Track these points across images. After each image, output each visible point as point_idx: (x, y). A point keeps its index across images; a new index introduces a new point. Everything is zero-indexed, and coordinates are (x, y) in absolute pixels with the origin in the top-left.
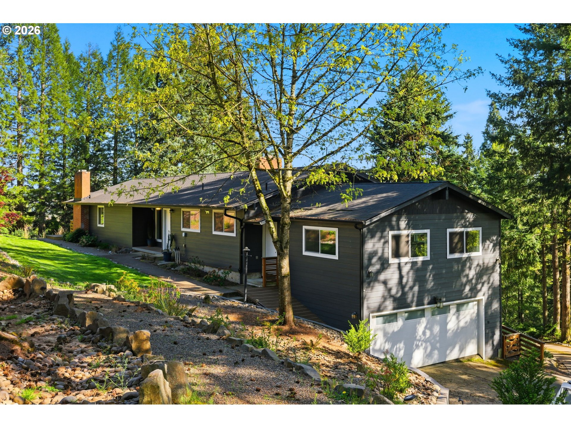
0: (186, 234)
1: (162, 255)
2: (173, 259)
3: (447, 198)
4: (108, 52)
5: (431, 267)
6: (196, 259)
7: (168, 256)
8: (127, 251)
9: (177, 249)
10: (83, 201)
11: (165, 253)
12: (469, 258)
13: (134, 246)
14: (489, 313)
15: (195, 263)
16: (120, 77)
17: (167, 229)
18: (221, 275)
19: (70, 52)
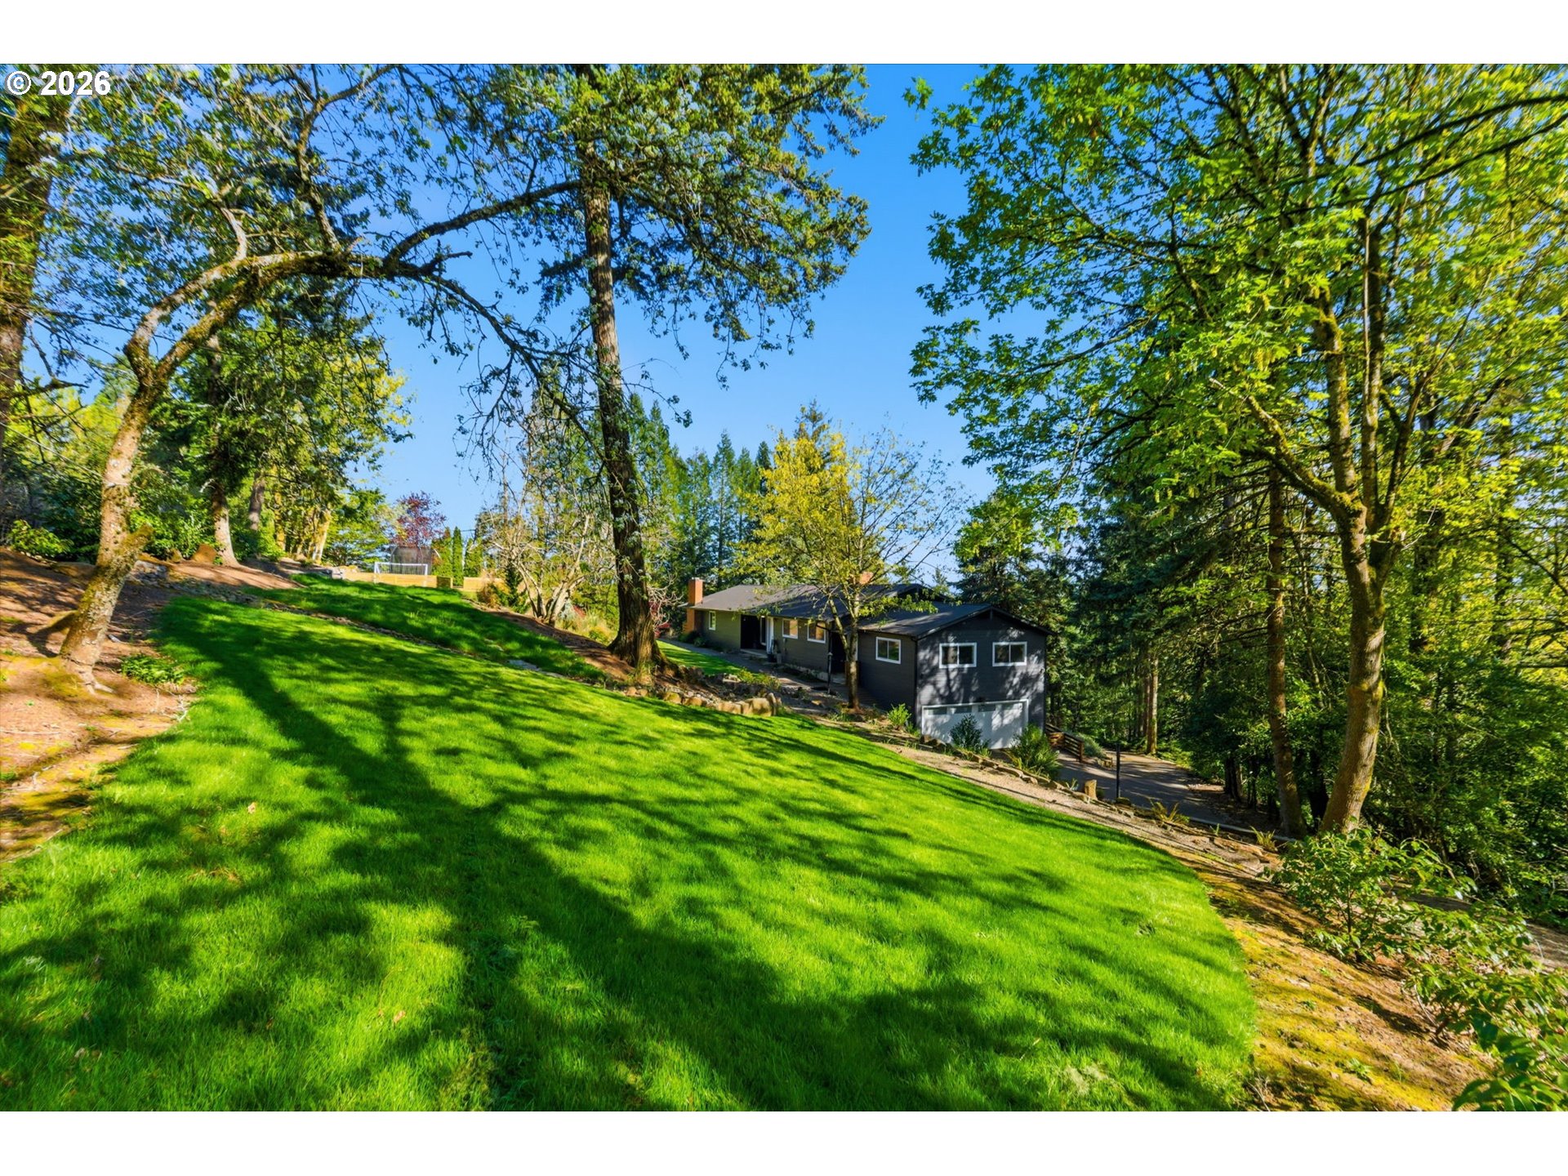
0: (787, 639)
1: (767, 657)
2: (775, 661)
3: (991, 618)
5: (976, 673)
6: (794, 660)
7: (772, 658)
8: (736, 653)
9: (779, 652)
10: (696, 606)
11: (769, 655)
12: (1014, 668)
13: (742, 648)
14: (1033, 713)
15: (793, 664)
17: (771, 635)
18: (813, 674)
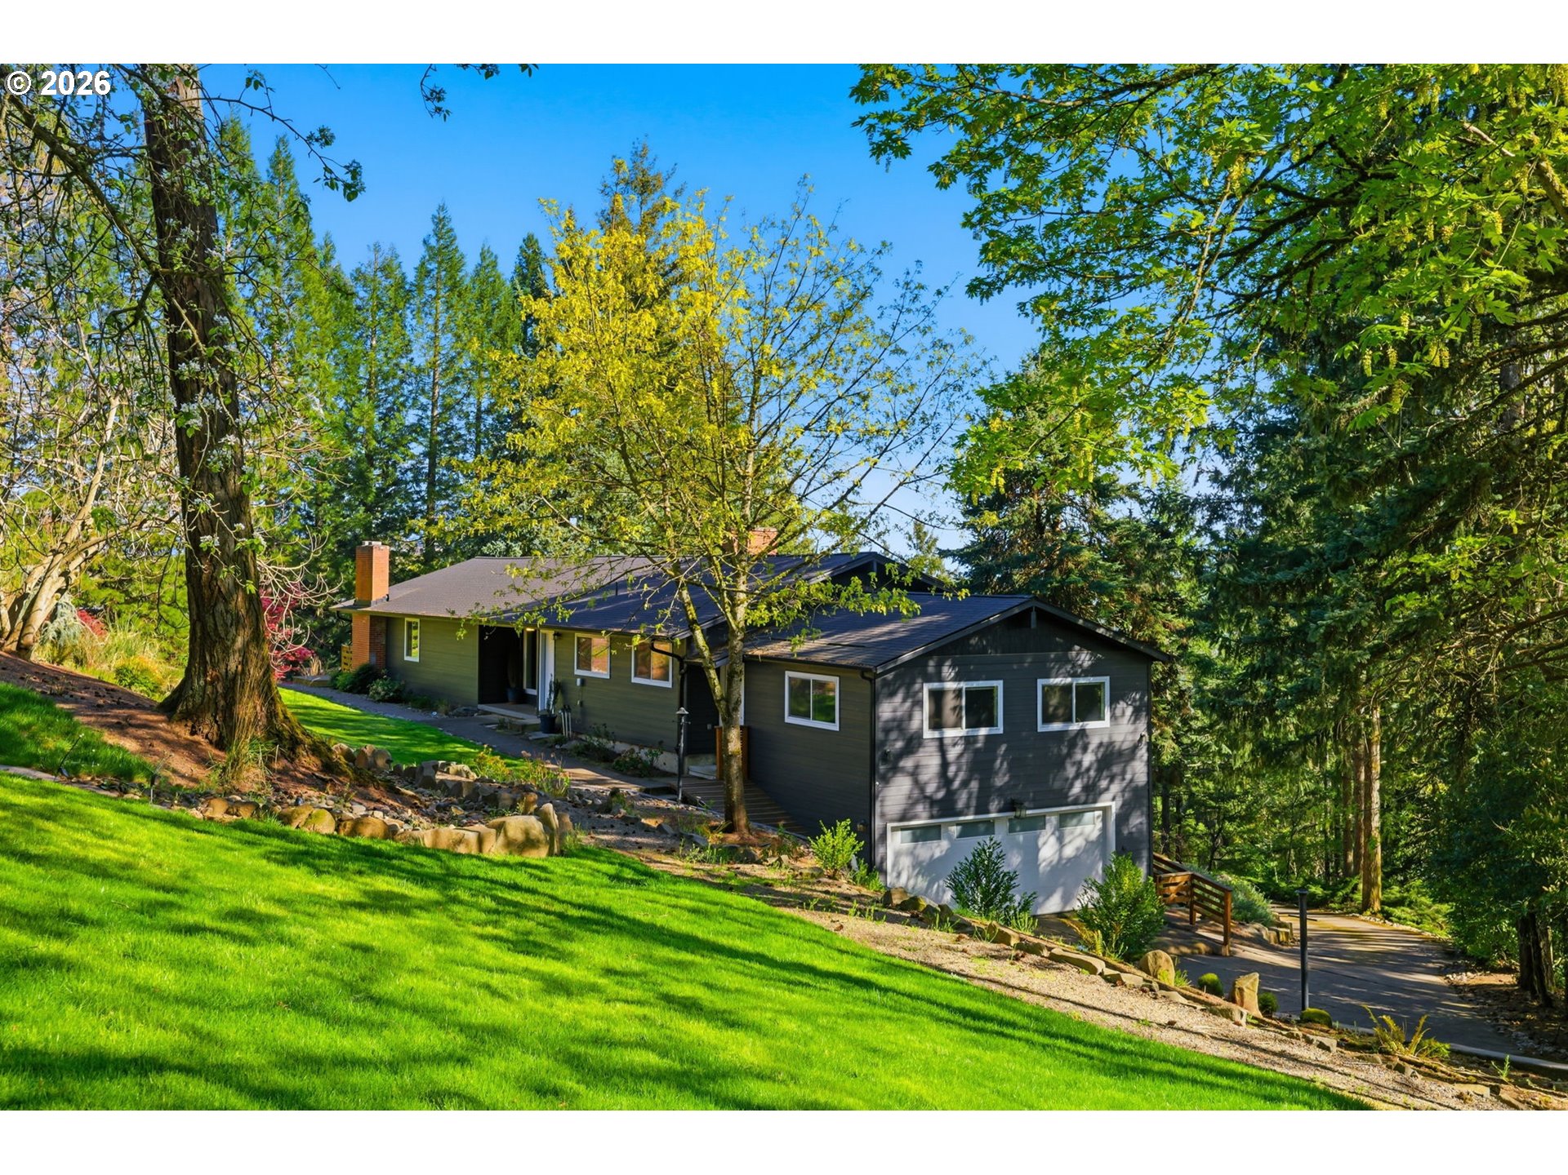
0: (584, 680)
1: (538, 721)
2: (558, 729)
3: (1033, 625)
4: (417, 264)
5: (1003, 747)
6: (602, 729)
7: (550, 723)
8: (468, 713)
9: (566, 709)
10: (374, 608)
11: (543, 718)
12: (1082, 733)
13: (482, 701)
14: (1126, 832)
15: (599, 736)
16: (443, 319)
17: (548, 671)
18: (644, 758)
19: (334, 264)
